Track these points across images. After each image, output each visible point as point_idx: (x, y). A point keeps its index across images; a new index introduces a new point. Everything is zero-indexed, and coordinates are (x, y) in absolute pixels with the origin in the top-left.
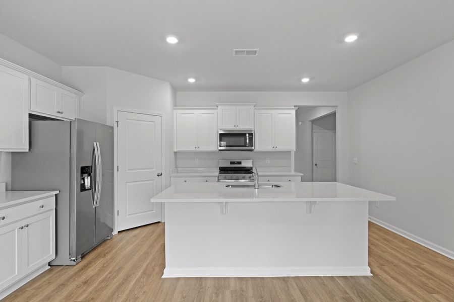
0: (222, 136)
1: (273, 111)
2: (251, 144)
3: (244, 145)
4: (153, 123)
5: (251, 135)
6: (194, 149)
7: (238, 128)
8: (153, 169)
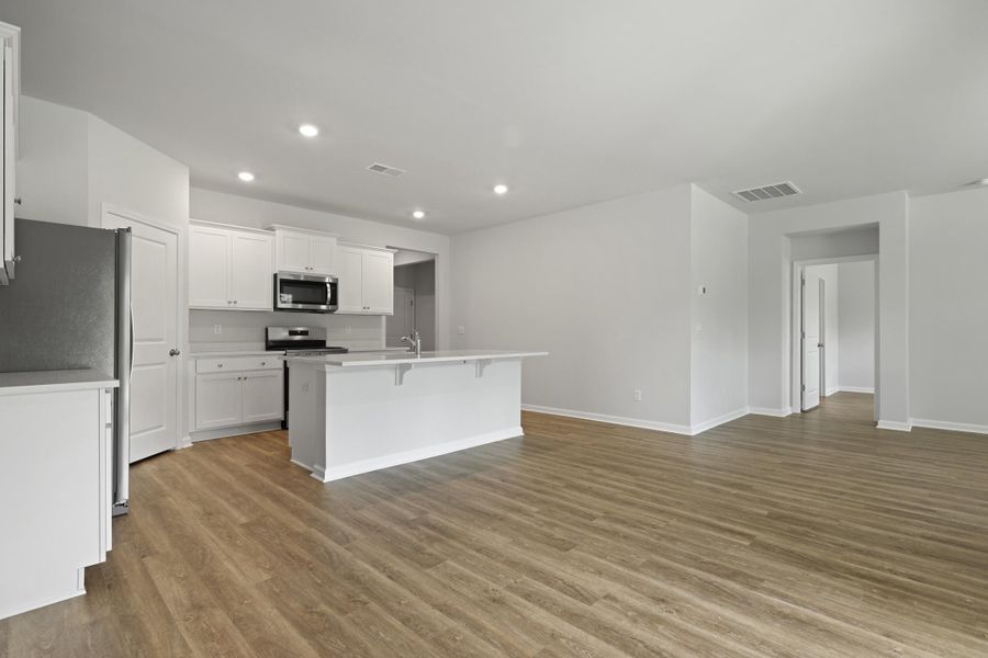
0: (284, 284)
1: (365, 252)
2: (334, 301)
3: (321, 301)
4: (163, 246)
5: (334, 286)
6: (227, 305)
7: (311, 272)
8: (161, 340)
